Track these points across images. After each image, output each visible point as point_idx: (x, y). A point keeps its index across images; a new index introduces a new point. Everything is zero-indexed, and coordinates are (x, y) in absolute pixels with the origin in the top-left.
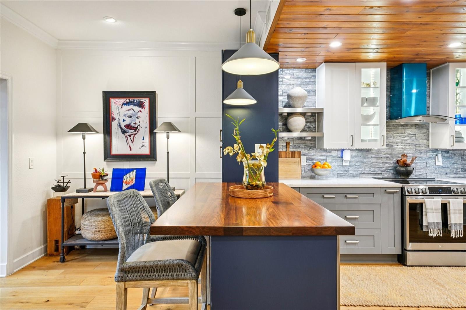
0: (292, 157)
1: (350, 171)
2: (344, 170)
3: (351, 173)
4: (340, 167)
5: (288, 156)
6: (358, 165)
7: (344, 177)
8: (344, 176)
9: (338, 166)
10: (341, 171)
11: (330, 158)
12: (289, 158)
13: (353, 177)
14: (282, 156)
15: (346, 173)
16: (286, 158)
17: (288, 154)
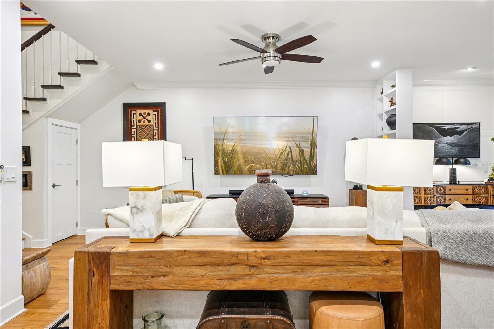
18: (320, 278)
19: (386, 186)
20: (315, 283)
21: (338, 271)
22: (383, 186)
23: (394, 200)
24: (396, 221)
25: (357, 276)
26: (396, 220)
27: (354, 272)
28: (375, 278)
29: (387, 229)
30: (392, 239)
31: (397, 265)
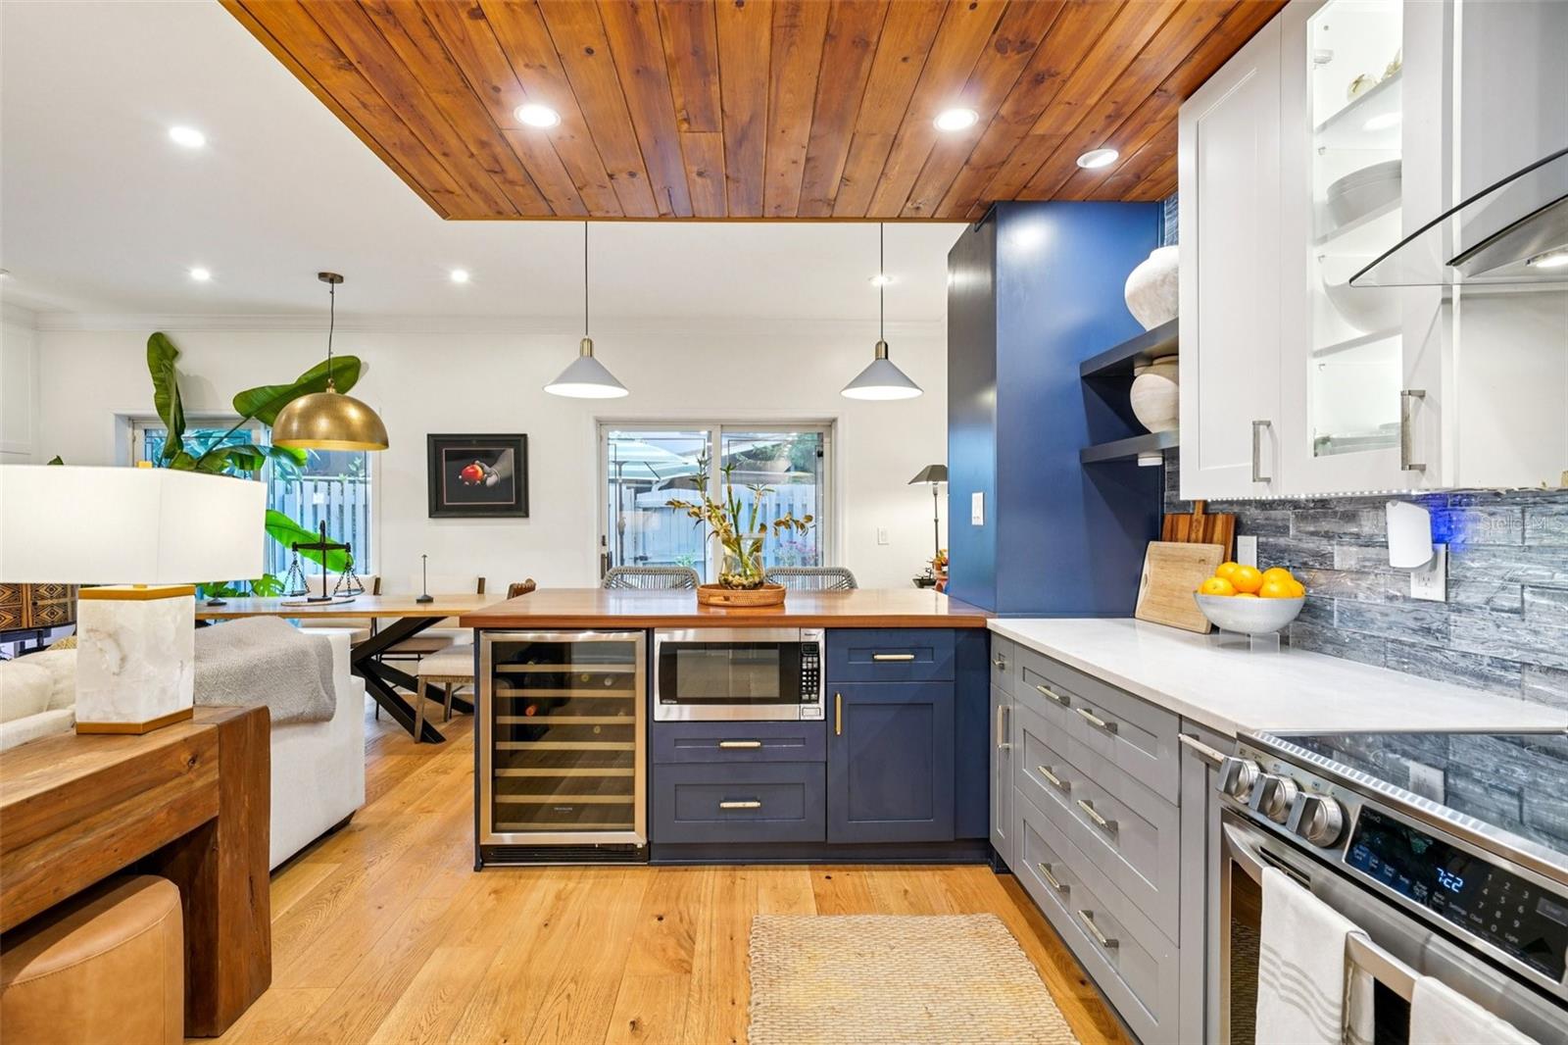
0: (1204, 542)
1: (1459, 637)
2: (1422, 629)
3: (1465, 655)
4: (1398, 604)
5: (1193, 536)
6: (1507, 604)
7: (1422, 667)
8: (1423, 660)
9: (1391, 598)
10: (1405, 629)
11: (1354, 549)
12: (1196, 541)
13: (1482, 683)
14: (1179, 536)
15: (1435, 649)
16: (1188, 541)
17: (1194, 524)
18: (42, 873)
19: (145, 586)
20: (25, 897)
21: (87, 831)
22: (135, 586)
23: (179, 618)
24: (182, 666)
25: (134, 824)
26: (182, 662)
27: (128, 813)
28: (171, 808)
29: (164, 691)
30: (172, 711)
31: (211, 759)
